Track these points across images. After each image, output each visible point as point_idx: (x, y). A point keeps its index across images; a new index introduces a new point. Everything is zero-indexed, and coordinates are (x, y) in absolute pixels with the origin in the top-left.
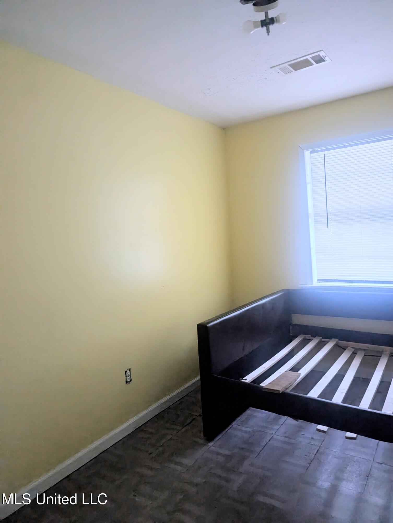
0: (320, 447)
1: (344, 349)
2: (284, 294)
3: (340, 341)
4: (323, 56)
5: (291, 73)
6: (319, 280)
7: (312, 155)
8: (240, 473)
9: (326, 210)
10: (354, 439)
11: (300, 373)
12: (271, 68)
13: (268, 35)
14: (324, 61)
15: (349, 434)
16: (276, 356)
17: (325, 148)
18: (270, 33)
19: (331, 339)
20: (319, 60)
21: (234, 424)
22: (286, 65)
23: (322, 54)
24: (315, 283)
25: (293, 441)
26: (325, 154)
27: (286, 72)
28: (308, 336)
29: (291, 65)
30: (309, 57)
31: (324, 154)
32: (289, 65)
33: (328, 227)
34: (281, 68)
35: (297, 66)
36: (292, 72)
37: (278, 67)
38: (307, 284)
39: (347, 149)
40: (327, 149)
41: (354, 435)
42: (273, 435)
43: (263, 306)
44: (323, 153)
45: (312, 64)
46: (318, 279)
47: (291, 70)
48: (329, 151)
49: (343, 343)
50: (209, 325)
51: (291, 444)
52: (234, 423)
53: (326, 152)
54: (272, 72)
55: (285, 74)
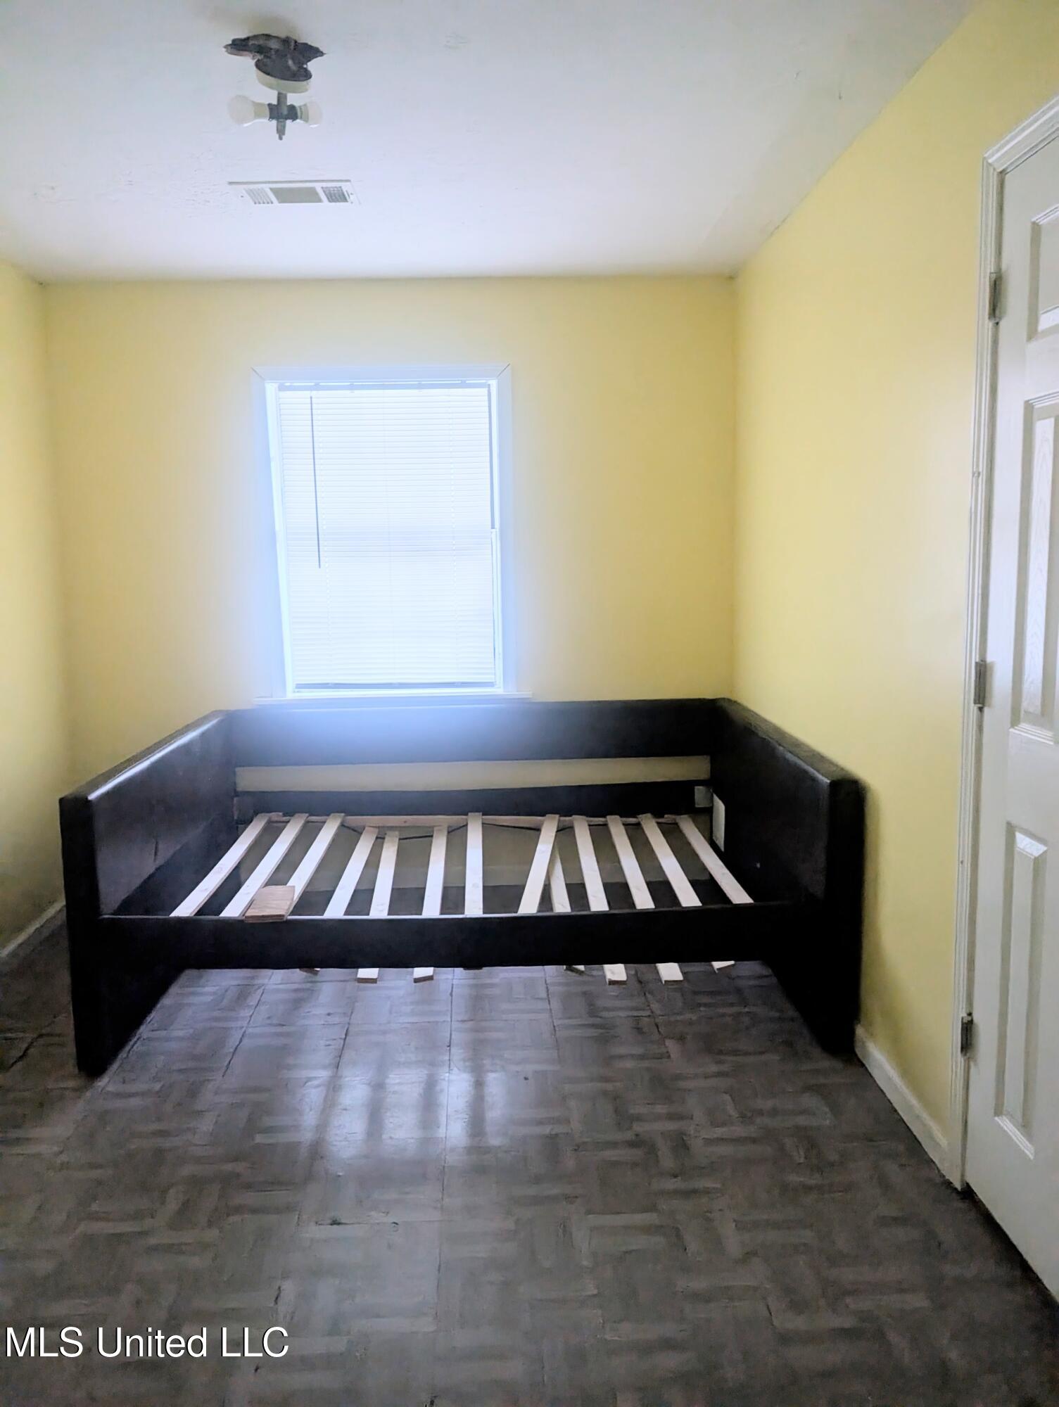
0: (349, 1024)
1: (357, 832)
2: (222, 721)
3: (349, 817)
4: (347, 191)
5: (270, 205)
6: (300, 686)
7: (282, 394)
8: (200, 1113)
9: (316, 526)
10: (430, 978)
11: (294, 887)
12: (231, 183)
13: (281, 138)
14: (345, 200)
15: (420, 972)
16: (221, 864)
17: (313, 384)
18: (284, 137)
19: (328, 815)
20: (337, 196)
21: (144, 1031)
22: (266, 187)
23: (346, 187)
24: (291, 694)
25: (292, 1029)
26: (313, 397)
27: (258, 198)
28: (275, 816)
29: (275, 191)
30: (318, 187)
31: (311, 398)
32: (271, 189)
33: (320, 565)
34: (251, 190)
35: (287, 195)
36: (272, 203)
37: (245, 186)
38: (272, 697)
39: (357, 392)
40: (317, 387)
41: (428, 971)
42: (243, 1030)
43: (186, 748)
44: (307, 394)
45: (320, 201)
46: (297, 684)
47: (270, 199)
48: (321, 392)
49: (354, 820)
50: (92, 797)
51: (288, 1035)
52: (142, 1028)
53: (314, 393)
54: (228, 193)
55: (255, 203)
